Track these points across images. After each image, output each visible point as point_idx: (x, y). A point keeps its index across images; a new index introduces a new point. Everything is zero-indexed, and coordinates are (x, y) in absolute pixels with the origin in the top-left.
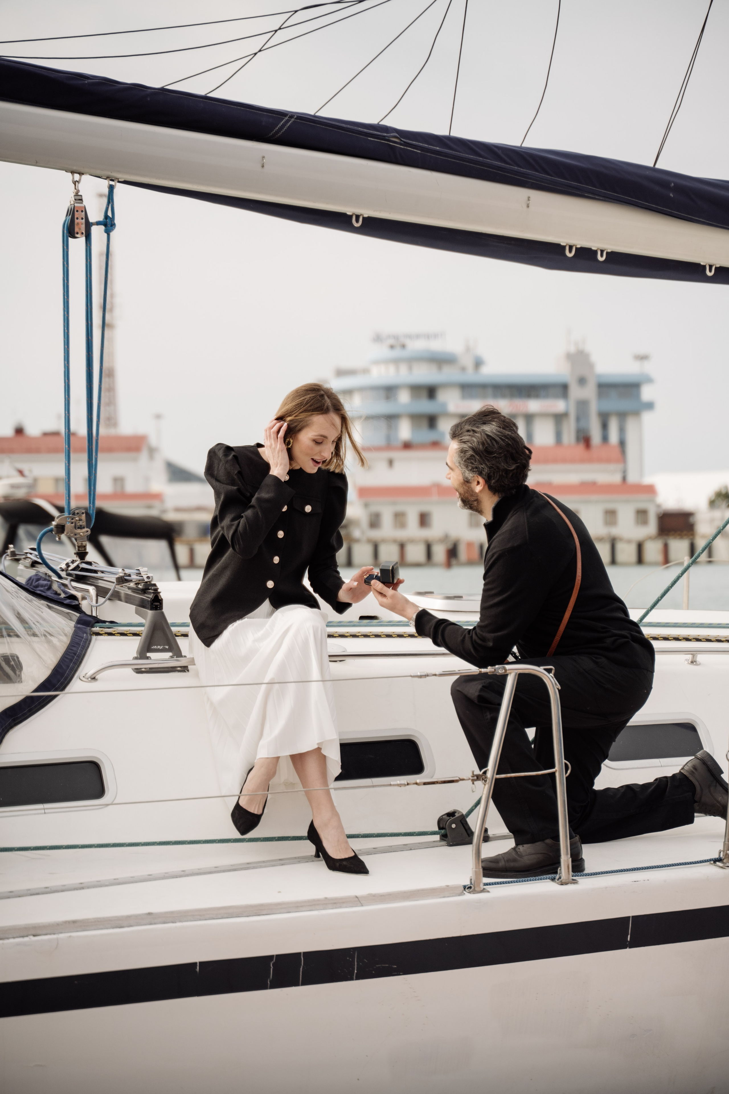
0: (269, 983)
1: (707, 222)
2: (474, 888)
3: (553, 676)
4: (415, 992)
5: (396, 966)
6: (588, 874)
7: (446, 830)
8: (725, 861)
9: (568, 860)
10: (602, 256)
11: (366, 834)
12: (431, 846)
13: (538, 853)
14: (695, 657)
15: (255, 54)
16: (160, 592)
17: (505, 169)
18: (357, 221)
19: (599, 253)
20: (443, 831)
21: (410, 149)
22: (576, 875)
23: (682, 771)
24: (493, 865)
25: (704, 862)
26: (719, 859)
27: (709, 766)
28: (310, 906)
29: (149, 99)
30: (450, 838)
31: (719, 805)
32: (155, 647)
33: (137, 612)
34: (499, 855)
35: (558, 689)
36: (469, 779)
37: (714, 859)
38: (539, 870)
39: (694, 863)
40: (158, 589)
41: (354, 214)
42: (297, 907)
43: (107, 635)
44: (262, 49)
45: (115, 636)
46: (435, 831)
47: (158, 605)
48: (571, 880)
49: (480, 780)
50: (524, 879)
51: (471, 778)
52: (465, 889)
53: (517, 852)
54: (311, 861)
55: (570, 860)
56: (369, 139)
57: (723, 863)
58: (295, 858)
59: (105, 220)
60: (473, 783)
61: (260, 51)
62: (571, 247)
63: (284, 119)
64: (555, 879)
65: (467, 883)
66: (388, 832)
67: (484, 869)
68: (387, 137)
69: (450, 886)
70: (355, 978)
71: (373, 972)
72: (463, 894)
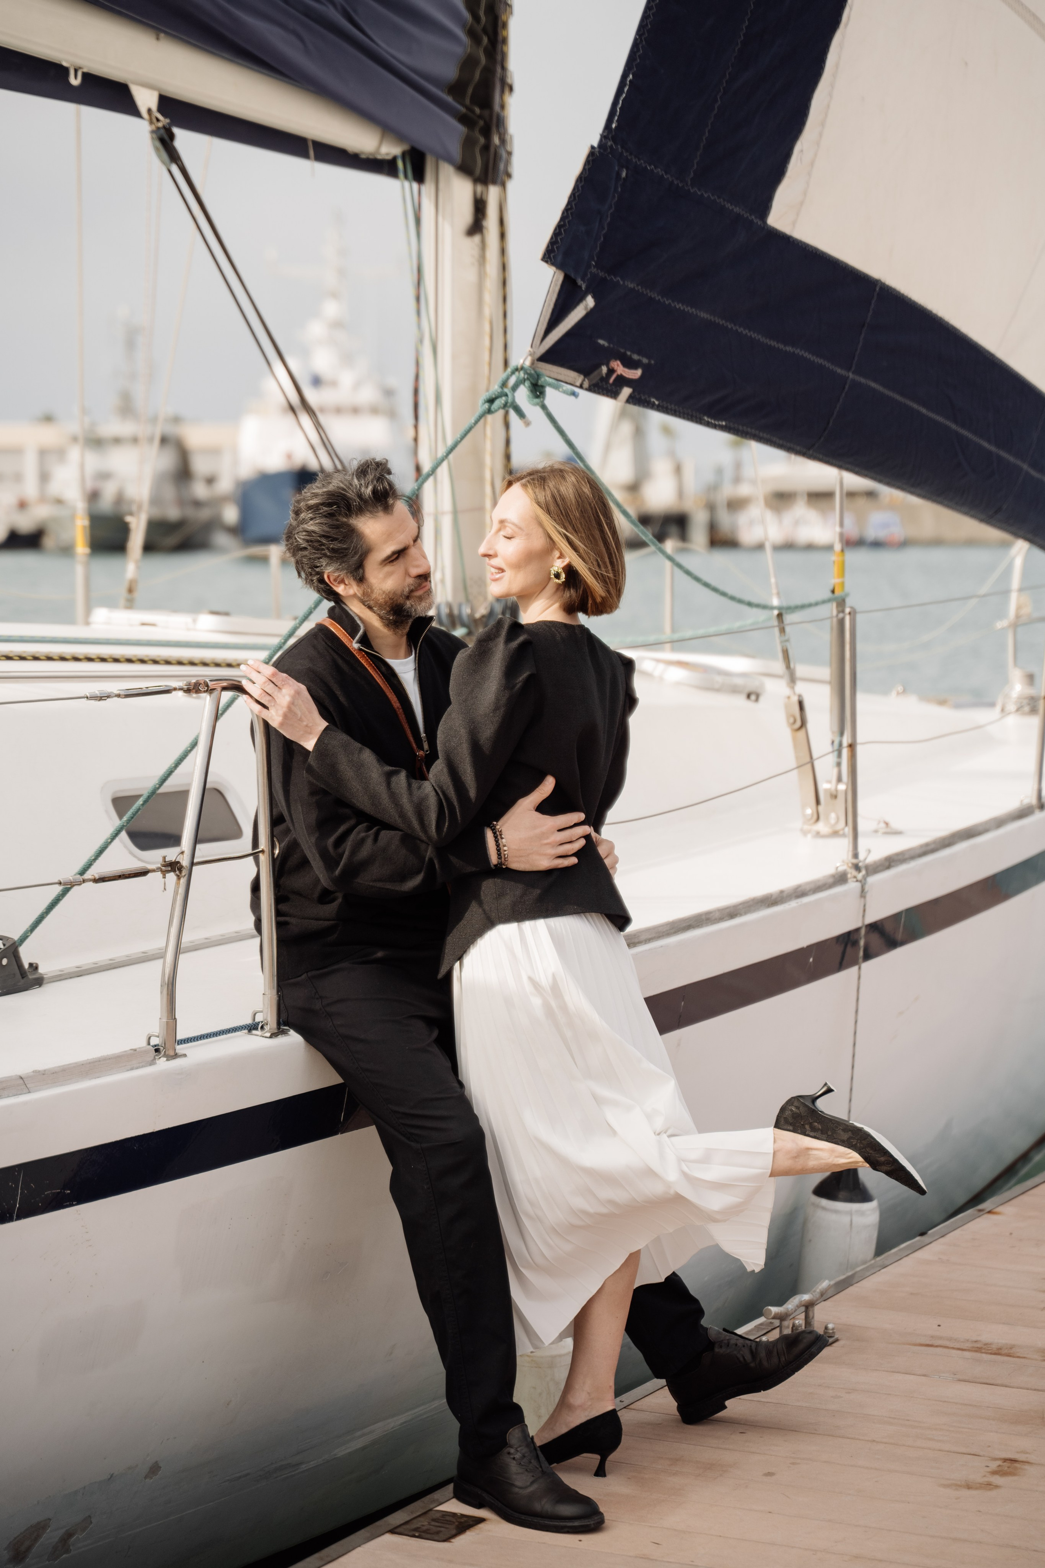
2: (165, 1051)
5: (69, 1192)
49: (174, 871)
55: (277, 995)
69: (138, 1050)
70: (16, 1216)
71: (40, 1204)
72: (154, 1061)
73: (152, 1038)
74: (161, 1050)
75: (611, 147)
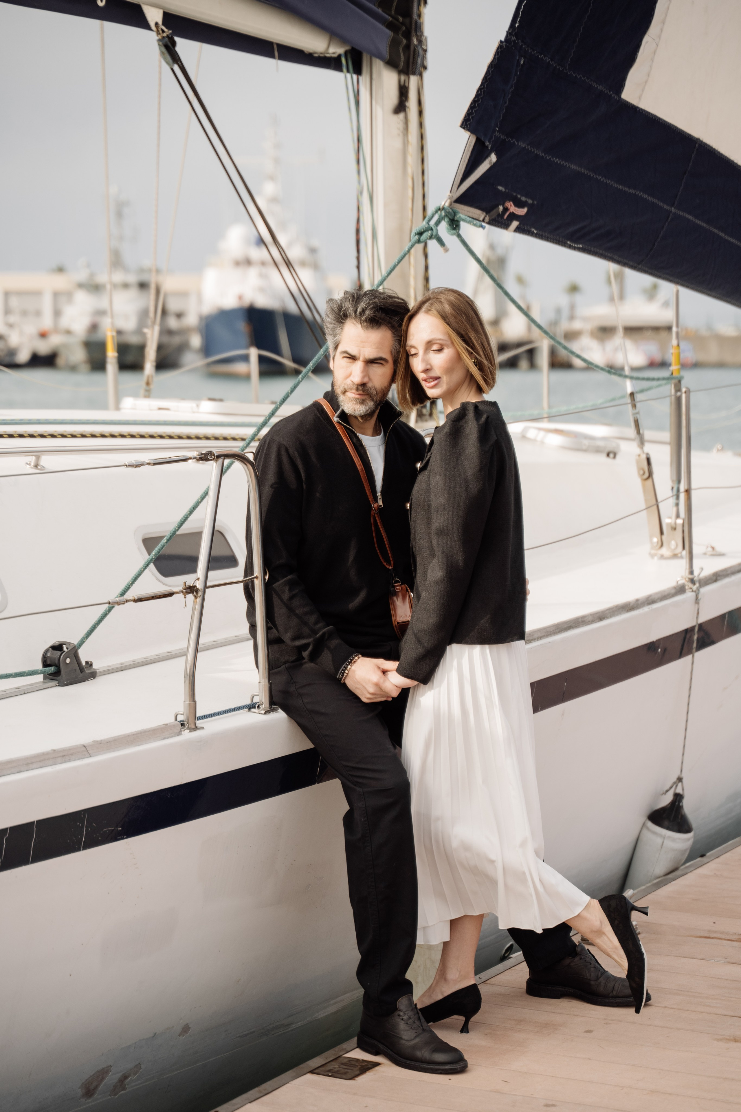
2: (188, 725)
5: (121, 829)
28: (40, 761)
48: (271, 708)
49: (191, 592)
51: (183, 590)
52: (182, 726)
60: (185, 597)
69: (168, 725)
70: (83, 847)
71: (100, 838)
72: (181, 733)
73: (178, 716)
74: (185, 724)
75: (514, 41)
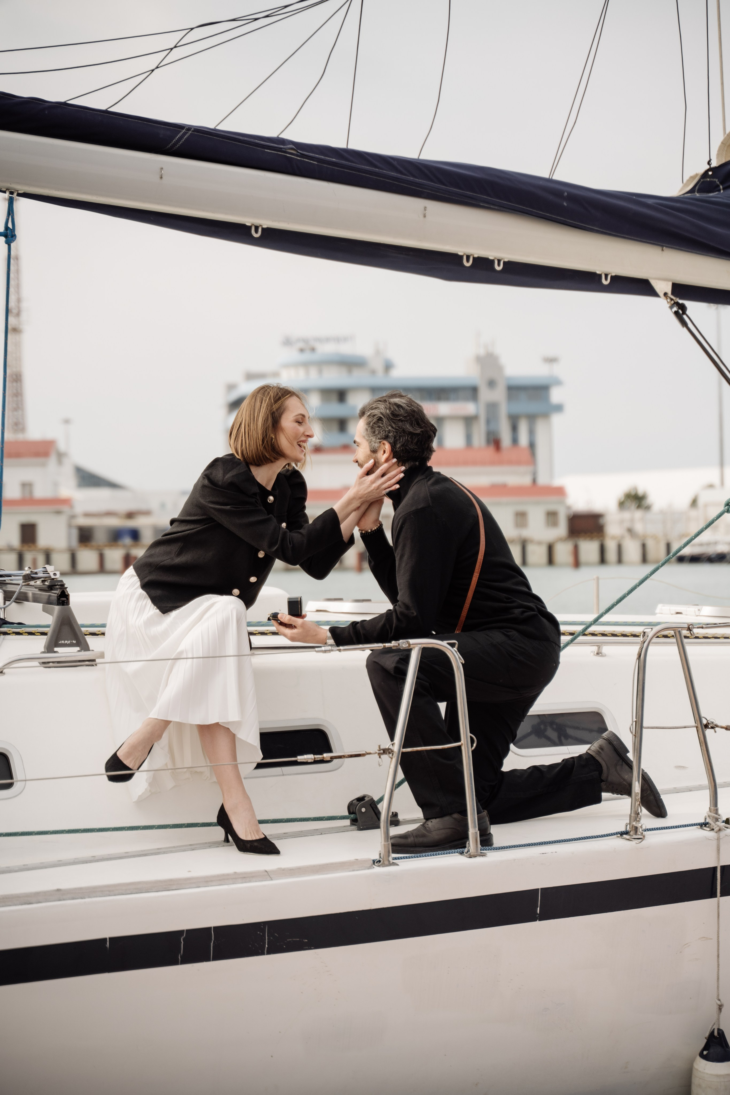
0: (180, 958)
1: (602, 230)
2: (384, 862)
3: (456, 650)
4: (326, 966)
5: (307, 941)
6: (496, 848)
7: (356, 815)
8: (631, 833)
9: (476, 833)
10: (499, 265)
11: (275, 819)
12: (341, 831)
13: (447, 828)
14: (600, 648)
15: (153, 71)
16: (67, 588)
17: (400, 179)
18: (256, 231)
19: (496, 262)
20: (352, 816)
21: (307, 160)
22: (484, 849)
23: (589, 752)
24: (402, 841)
25: (610, 836)
26: (625, 832)
27: (615, 745)
28: (220, 880)
29: (47, 112)
30: (360, 822)
31: (625, 783)
32: (63, 642)
33: (44, 610)
34: (408, 831)
35: (462, 663)
36: (376, 753)
37: (620, 832)
38: (447, 845)
39: (600, 837)
40: (65, 584)
41: (253, 224)
42: (207, 882)
43: (14, 634)
44: (159, 66)
45: (23, 635)
46: (344, 816)
47: (65, 601)
48: (480, 853)
49: (387, 754)
50: (432, 853)
51: (378, 752)
52: (374, 863)
53: (426, 828)
54: (222, 846)
55: (478, 832)
56: (266, 150)
57: (630, 835)
58: (206, 843)
59: (5, 231)
60: (380, 757)
61: (157, 67)
62: (468, 257)
63: (181, 131)
64: (464, 853)
65: (377, 857)
66: (297, 817)
67: (393, 845)
68: (284, 149)
69: (359, 860)
70: (267, 952)
71: (284, 946)
72: (372, 867)
